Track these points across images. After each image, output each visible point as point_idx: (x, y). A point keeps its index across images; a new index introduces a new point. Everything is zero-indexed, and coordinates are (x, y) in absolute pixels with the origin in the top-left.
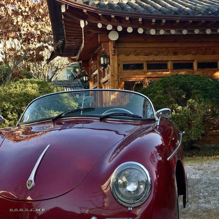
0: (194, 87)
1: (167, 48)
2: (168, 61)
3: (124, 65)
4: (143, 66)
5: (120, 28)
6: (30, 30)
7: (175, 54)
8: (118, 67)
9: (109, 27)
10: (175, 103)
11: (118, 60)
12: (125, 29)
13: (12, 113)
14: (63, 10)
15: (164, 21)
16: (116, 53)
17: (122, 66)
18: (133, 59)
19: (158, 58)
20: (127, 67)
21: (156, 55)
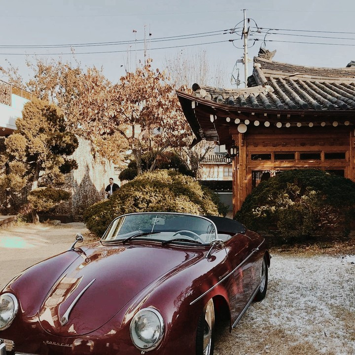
0: (309, 184)
1: (294, 139)
2: (295, 152)
3: (253, 156)
4: (271, 156)
5: (247, 122)
6: (169, 122)
7: (303, 145)
8: (247, 157)
9: (237, 121)
10: (289, 199)
11: (247, 151)
12: (252, 123)
13: (142, 202)
14: (193, 106)
15: (289, 116)
16: (245, 144)
17: (250, 157)
18: (260, 150)
19: (285, 149)
20: (255, 157)
21: (284, 146)
